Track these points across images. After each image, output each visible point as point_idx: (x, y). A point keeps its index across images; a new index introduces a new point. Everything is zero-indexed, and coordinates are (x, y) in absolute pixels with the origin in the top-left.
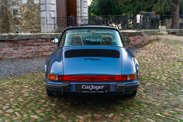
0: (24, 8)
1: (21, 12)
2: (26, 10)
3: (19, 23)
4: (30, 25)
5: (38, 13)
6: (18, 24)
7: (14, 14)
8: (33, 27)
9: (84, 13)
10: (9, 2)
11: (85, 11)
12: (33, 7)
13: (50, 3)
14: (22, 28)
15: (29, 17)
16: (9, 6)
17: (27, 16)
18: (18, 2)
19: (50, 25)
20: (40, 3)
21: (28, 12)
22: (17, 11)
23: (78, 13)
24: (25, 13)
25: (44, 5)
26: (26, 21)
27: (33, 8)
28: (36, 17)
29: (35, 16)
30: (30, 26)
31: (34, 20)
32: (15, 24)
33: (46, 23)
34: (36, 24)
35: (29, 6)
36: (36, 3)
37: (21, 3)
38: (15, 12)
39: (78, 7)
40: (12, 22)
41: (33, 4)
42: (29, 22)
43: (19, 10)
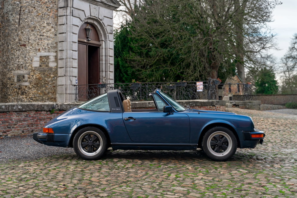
0: (34, 73)
1: (29, 78)
2: (37, 75)
3: (25, 92)
4: (41, 95)
5: (53, 79)
6: (22, 94)
7: (19, 81)
8: (45, 98)
9: (109, 79)
10: (12, 65)
11: (111, 76)
12: (48, 71)
13: (71, 66)
14: (29, 100)
15: (41, 84)
16: (11, 71)
17: (38, 84)
18: (26, 66)
19: (71, 95)
20: (57, 66)
21: (39, 79)
22: (24, 77)
23: (103, 79)
24: (35, 80)
25: (64, 68)
26: (35, 91)
27: (46, 73)
28: (50, 85)
29: (48, 83)
30: (41, 97)
31: (48, 89)
32: (18, 94)
33: (65, 92)
34: (50, 94)
35: (43, 70)
36: (52, 66)
37: (31, 66)
38: (20, 78)
39: (103, 71)
40: (12, 92)
41: (47, 67)
42: (39, 91)
43: (26, 76)
